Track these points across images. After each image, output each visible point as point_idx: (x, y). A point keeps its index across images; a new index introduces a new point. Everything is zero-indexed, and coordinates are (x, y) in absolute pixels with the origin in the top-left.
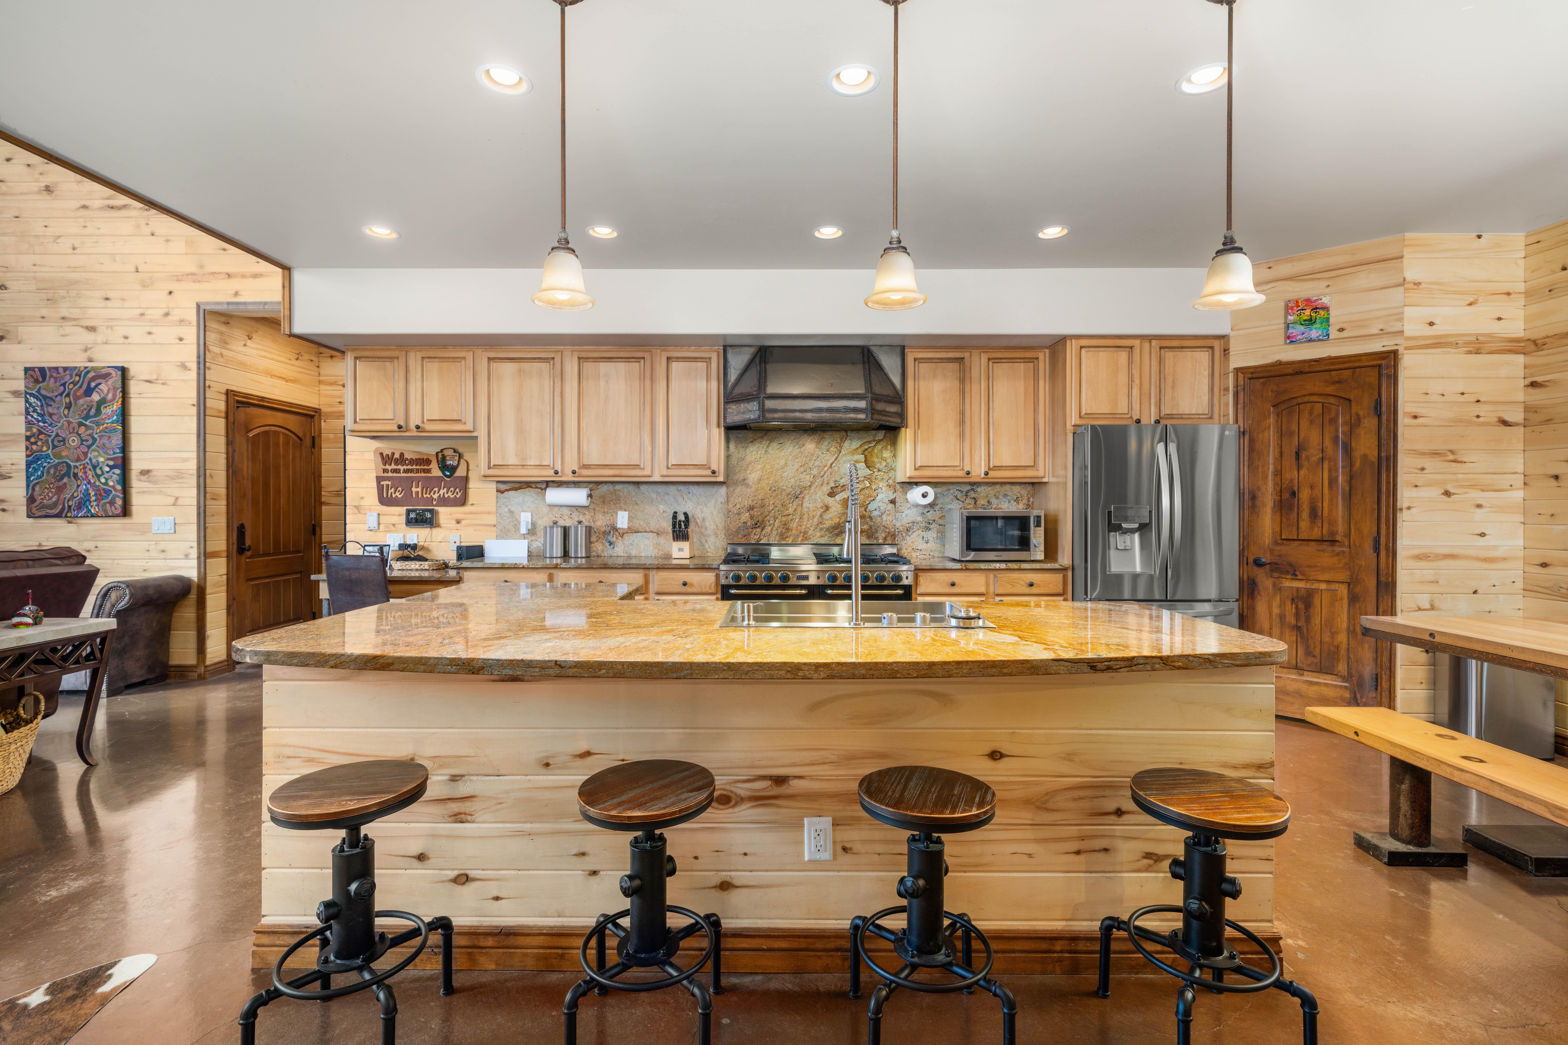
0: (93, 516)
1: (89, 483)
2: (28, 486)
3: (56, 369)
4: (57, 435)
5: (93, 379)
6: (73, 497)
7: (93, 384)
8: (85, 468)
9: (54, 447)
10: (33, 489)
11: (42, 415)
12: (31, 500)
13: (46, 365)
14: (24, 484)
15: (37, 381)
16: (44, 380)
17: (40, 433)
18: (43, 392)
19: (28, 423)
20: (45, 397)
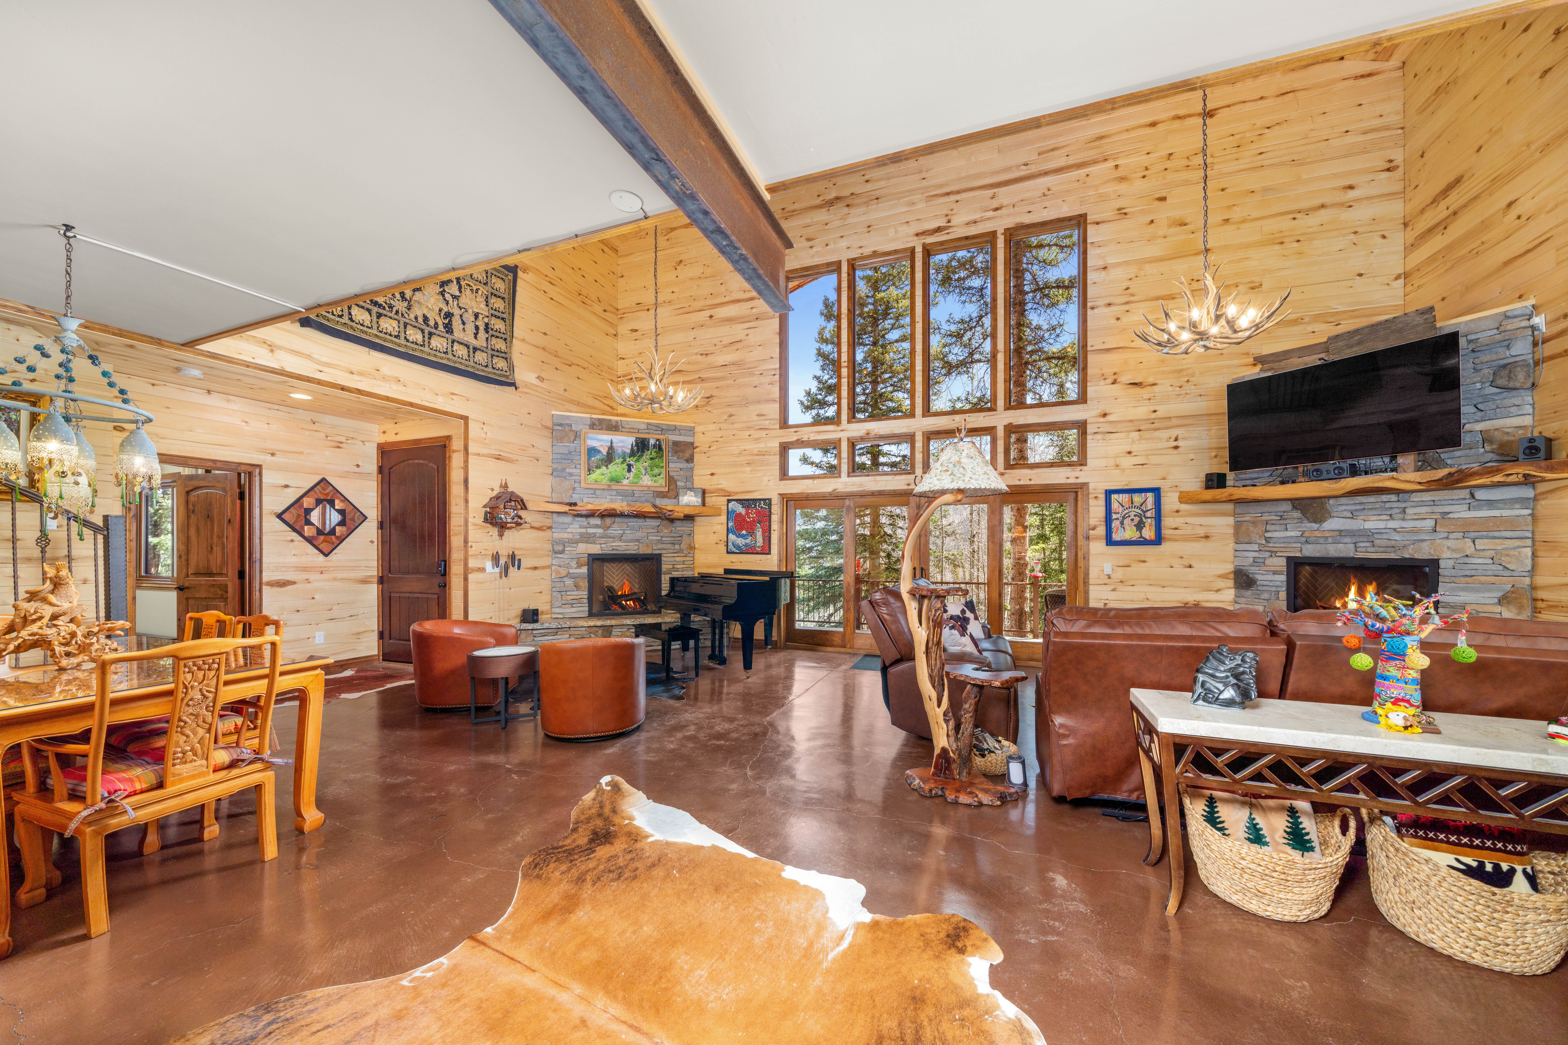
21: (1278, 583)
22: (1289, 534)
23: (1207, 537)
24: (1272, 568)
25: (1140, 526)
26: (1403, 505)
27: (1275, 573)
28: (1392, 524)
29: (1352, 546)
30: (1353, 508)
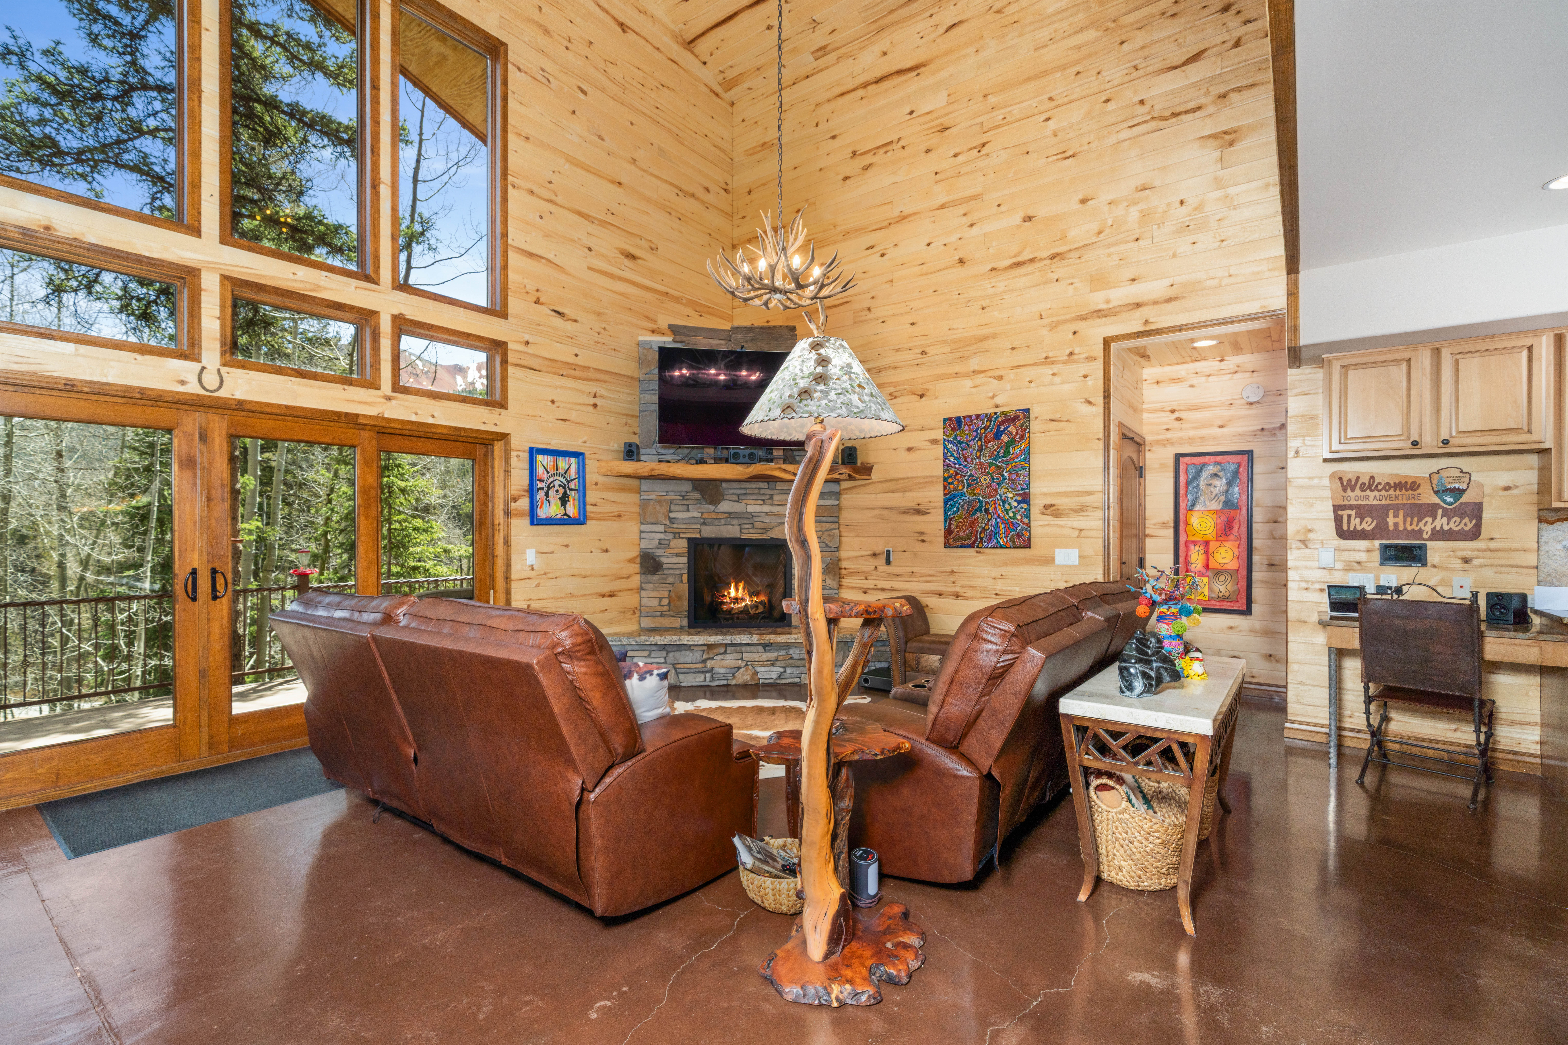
0: (1001, 547)
1: (999, 516)
2: (945, 520)
3: (970, 417)
4: (971, 475)
5: (1003, 423)
6: (984, 530)
7: (1002, 427)
8: (995, 504)
9: (969, 486)
10: (950, 523)
11: (958, 458)
12: (948, 532)
13: (961, 415)
14: (942, 518)
15: (954, 429)
16: (960, 427)
17: (957, 474)
18: (959, 438)
19: (947, 466)
20: (960, 442)
21: (681, 566)
22: (689, 515)
23: (620, 516)
24: (677, 551)
25: (564, 500)
26: (771, 492)
27: (678, 555)
28: (766, 508)
29: (738, 527)
30: (739, 492)
